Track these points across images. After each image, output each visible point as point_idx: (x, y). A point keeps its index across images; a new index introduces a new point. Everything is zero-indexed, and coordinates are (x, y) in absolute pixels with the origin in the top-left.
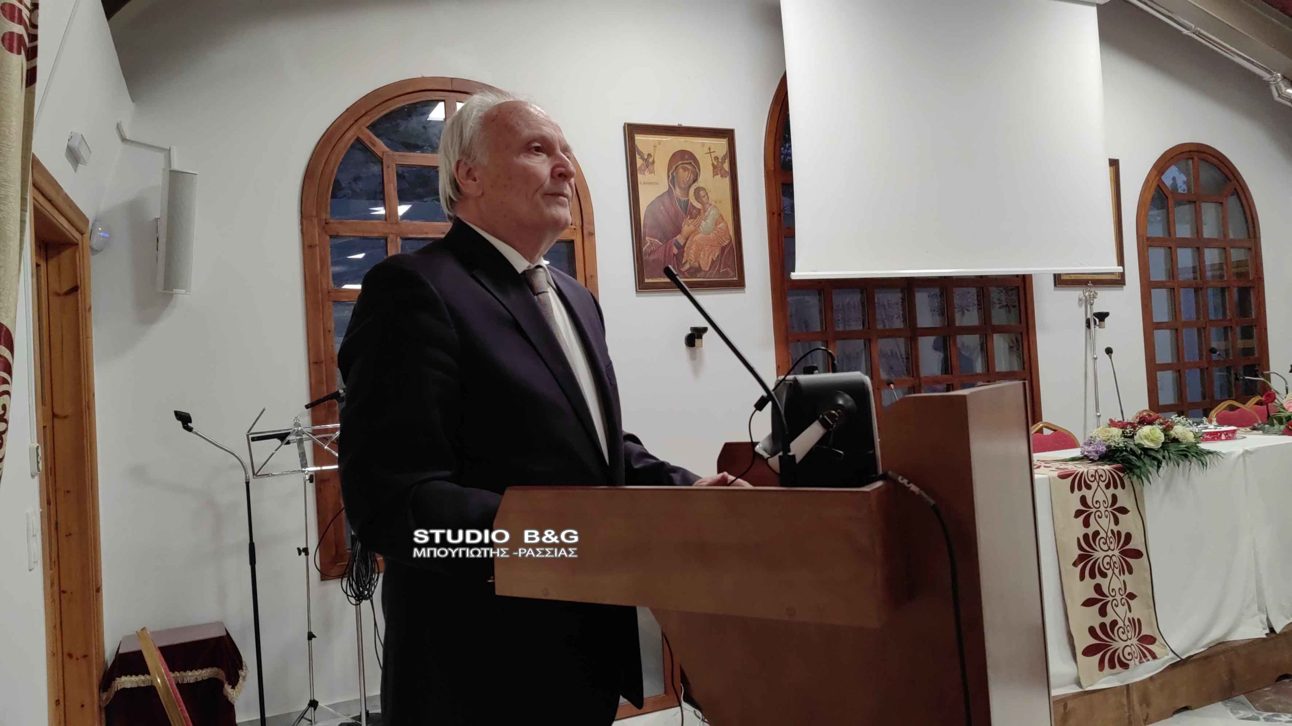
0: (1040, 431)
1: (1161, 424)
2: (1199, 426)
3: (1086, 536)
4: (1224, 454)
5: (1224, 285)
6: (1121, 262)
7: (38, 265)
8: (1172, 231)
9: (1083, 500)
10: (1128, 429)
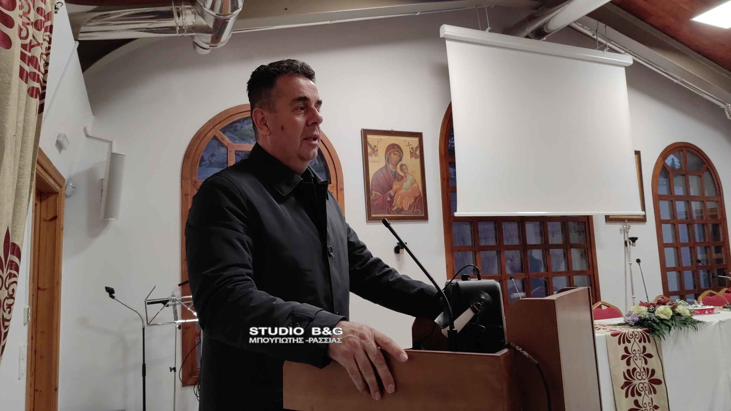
0: (600, 307)
1: (670, 305)
2: (692, 306)
3: (628, 371)
4: (707, 322)
5: (703, 222)
6: (644, 209)
7: (36, 205)
8: (672, 192)
9: (626, 349)
10: (651, 307)
